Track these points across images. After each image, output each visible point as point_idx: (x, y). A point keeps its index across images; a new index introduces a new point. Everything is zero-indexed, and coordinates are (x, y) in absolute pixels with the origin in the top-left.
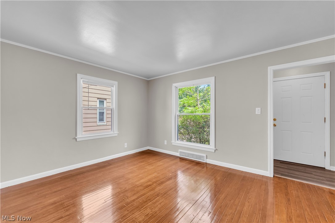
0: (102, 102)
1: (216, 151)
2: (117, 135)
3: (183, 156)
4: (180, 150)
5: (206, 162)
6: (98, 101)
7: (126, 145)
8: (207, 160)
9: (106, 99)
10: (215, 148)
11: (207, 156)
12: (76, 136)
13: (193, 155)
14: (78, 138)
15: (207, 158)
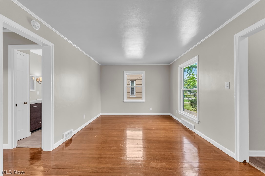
0: (133, 82)
1: (200, 123)
2: (144, 102)
3: (183, 123)
4: (182, 119)
5: (194, 131)
6: (130, 82)
7: (151, 109)
8: (195, 129)
9: (135, 80)
10: (199, 120)
11: (194, 126)
12: (124, 100)
13: (187, 123)
14: (125, 101)
15: (195, 128)
